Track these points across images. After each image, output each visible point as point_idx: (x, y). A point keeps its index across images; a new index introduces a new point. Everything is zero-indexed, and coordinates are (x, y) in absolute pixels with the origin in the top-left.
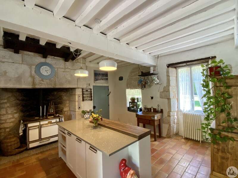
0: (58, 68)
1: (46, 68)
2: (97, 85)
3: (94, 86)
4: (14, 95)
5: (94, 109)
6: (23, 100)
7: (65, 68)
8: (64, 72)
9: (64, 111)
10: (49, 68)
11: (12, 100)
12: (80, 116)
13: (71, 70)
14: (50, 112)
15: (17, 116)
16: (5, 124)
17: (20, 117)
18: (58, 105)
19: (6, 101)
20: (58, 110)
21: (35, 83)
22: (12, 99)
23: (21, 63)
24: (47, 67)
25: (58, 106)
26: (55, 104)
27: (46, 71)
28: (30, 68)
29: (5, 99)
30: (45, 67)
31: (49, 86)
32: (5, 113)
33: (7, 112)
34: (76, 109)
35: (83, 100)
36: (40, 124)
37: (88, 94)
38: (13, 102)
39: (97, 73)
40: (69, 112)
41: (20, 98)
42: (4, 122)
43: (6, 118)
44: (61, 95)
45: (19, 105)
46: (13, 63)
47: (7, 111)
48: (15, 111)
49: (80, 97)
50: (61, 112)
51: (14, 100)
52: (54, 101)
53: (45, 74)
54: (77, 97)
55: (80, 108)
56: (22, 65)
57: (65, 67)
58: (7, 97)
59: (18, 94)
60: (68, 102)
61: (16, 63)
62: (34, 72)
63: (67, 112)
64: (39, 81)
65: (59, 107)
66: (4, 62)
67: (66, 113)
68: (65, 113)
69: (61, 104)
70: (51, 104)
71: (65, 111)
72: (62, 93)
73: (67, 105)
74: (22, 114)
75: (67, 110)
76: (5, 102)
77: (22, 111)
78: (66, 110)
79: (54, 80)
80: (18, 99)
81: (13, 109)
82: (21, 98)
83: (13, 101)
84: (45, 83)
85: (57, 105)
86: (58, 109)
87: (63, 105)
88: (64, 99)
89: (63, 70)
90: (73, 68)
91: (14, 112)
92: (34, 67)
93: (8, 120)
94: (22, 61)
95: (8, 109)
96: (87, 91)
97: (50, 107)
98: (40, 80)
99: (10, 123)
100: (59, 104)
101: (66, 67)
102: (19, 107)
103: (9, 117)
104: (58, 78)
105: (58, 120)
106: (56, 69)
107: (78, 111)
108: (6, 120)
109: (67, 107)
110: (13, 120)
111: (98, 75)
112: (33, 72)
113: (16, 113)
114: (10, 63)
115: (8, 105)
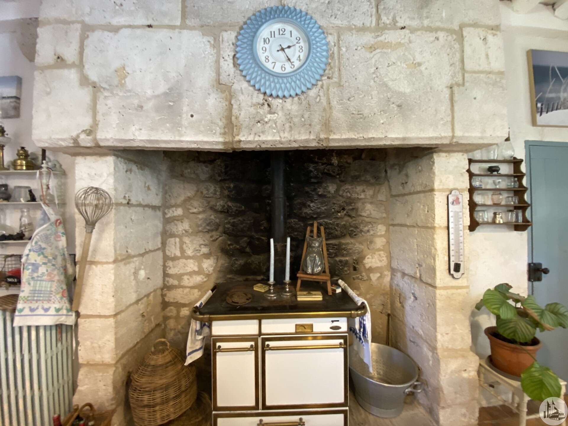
0: (340, 31)
1: (282, 32)
2: (547, 139)
3: (530, 146)
4: (202, 193)
5: (536, 284)
6: (226, 212)
7: (380, 28)
8: (372, 48)
9: (367, 266)
10: (295, 33)
11: (195, 210)
12: (459, 316)
13: (413, 31)
14: (310, 271)
15: (211, 269)
16: (180, 290)
17: (219, 271)
18: (343, 241)
19: (179, 212)
20: (343, 259)
21: (237, 118)
22: (196, 206)
23: (178, 23)
24: (289, 28)
25: (340, 245)
26: (330, 236)
27: (283, 49)
28: (216, 45)
29: (176, 206)
30: (276, 27)
31: (297, 137)
32: (178, 254)
33: (182, 251)
34: (433, 270)
35: (473, 226)
36: (260, 334)
37: (497, 191)
38: (200, 216)
39: (546, 68)
40: (388, 273)
41: (219, 204)
42: (176, 283)
43: (182, 271)
44: (355, 196)
45: (217, 229)
46: (150, 26)
47: (184, 246)
48: (205, 250)
49: (457, 201)
50: (355, 269)
51: (201, 210)
52: (326, 223)
53: (277, 69)
54: (439, 200)
55: (457, 268)
56: (185, 32)
57: (379, 18)
58: (182, 198)
59: (213, 187)
60: (381, 229)
61: (161, 27)
62: (230, 61)
63: (378, 275)
64: (252, 110)
65: (344, 249)
66: (116, 29)
67: (374, 277)
68: (369, 279)
69: (352, 235)
70: (312, 231)
71: (371, 270)
72: (359, 188)
73: (380, 242)
74: (223, 261)
75: (379, 264)
76: (179, 216)
77: (225, 251)
78: (374, 265)
79: (324, 100)
80: (212, 208)
81: (199, 240)
82: (222, 203)
83: (199, 213)
84: (279, 117)
85: (336, 237)
86: (343, 256)
87: (361, 243)
88: (363, 214)
89: (368, 38)
90: (426, 22)
91: (201, 253)
92: (229, 36)
93: (186, 277)
94: (184, 16)
95: (186, 240)
96: (492, 171)
97: (309, 246)
98: (255, 100)
99: (192, 288)
100: (343, 236)
101: (384, 19)
102: (215, 234)
103: (189, 270)
104: (339, 85)
105: (343, 324)
106: (331, 39)
107: (445, 288)
108: (179, 277)
109: (379, 250)
110: (198, 279)
111: (555, 75)
112: (227, 66)
113: (207, 256)
114: (138, 32)
115: (185, 225)
